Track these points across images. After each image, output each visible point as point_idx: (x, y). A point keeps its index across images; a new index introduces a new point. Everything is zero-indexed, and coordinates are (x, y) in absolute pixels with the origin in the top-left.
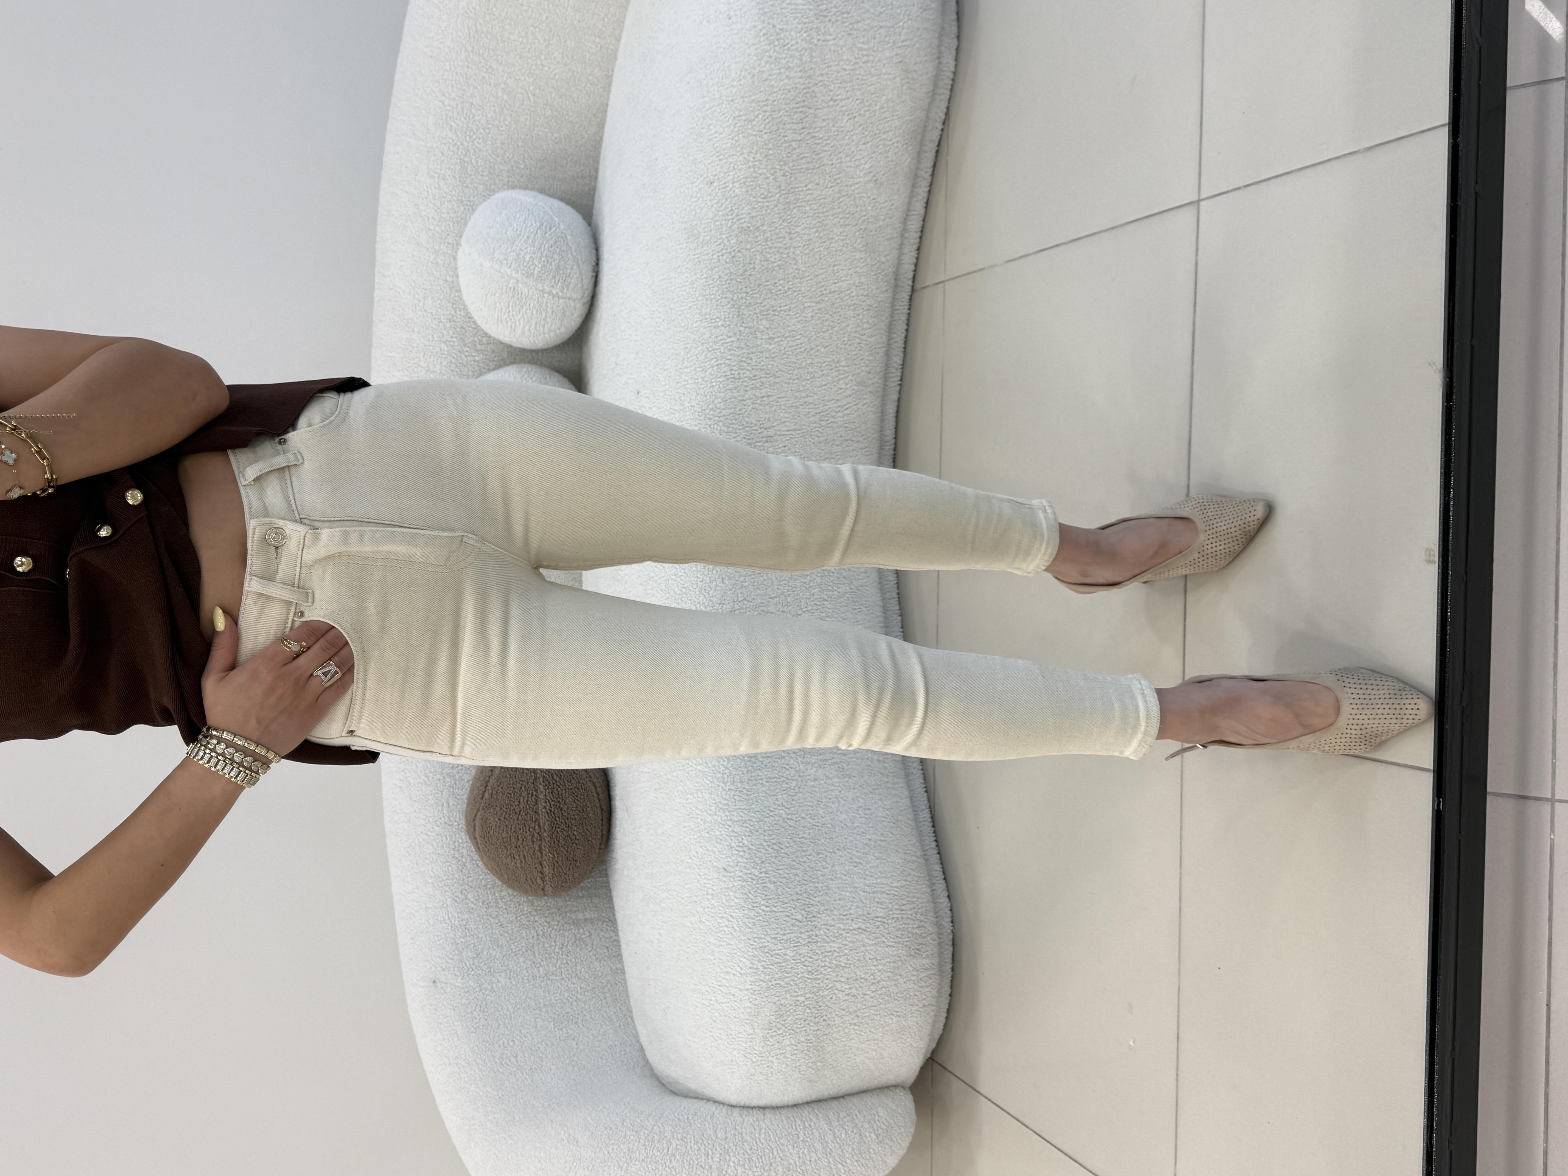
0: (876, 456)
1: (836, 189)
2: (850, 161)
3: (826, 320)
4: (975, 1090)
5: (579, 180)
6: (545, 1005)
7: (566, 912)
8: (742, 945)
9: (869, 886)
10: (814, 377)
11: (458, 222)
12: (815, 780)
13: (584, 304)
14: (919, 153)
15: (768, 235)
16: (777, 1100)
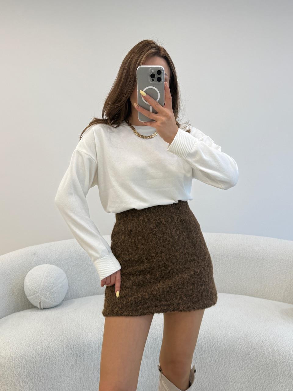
8: (24, 353)
15: (248, 361)
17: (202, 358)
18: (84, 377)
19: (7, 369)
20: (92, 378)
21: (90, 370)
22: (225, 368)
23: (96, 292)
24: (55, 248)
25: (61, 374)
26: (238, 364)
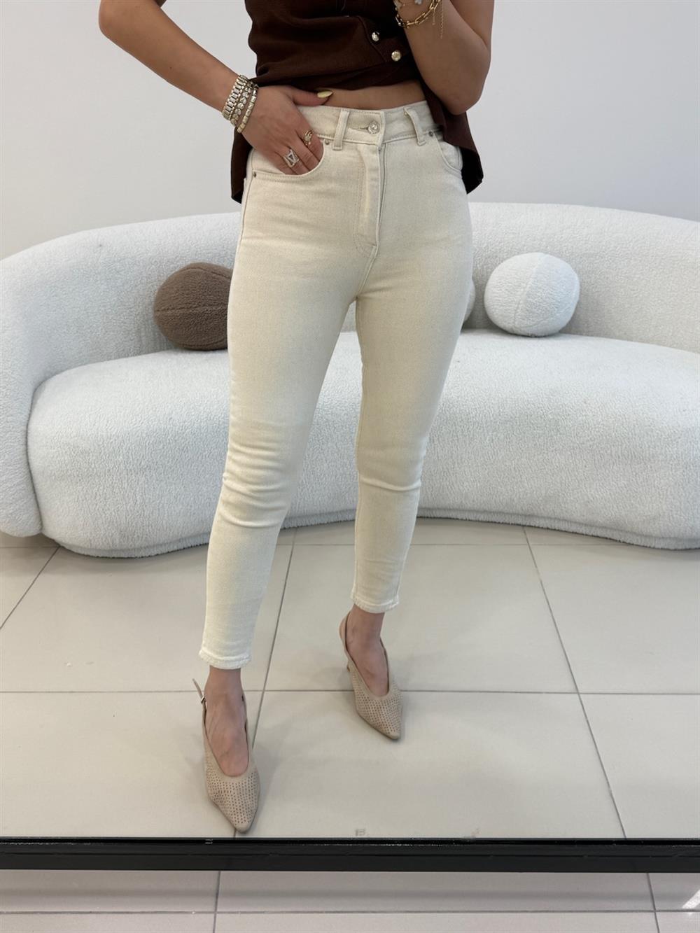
0: (424, 506)
1: (583, 478)
2: (600, 486)
3: (504, 474)
4: (41, 572)
5: (586, 325)
6: (87, 313)
7: (144, 325)
8: (125, 429)
9: (163, 506)
10: (470, 467)
11: (560, 253)
13: (512, 329)
14: (605, 527)
15: (555, 437)
16: (31, 452)
24: (144, 235)
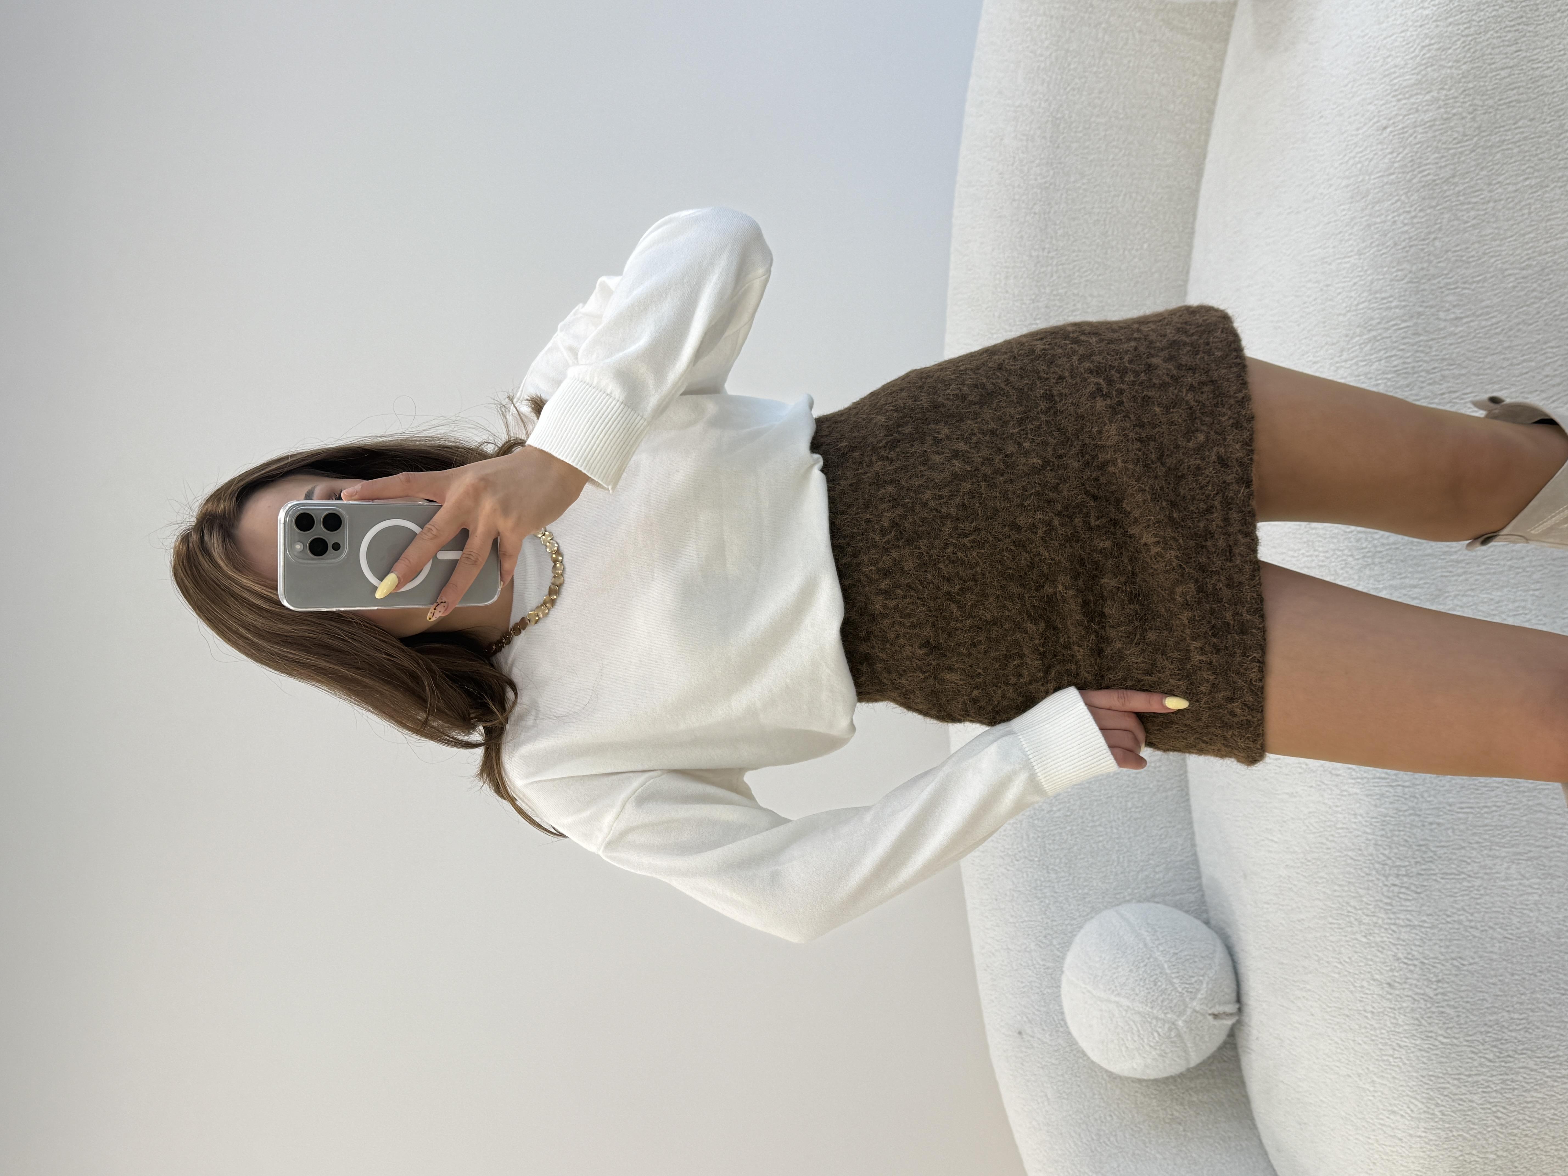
12: (1507, 879)
17: (1443, 373)
18: (1513, 846)
19: (1474, 1152)
20: (1517, 812)
21: (1487, 821)
22: (1485, 280)
23: (1174, 792)
24: (996, 951)
25: (1500, 937)
26: (1473, 226)
